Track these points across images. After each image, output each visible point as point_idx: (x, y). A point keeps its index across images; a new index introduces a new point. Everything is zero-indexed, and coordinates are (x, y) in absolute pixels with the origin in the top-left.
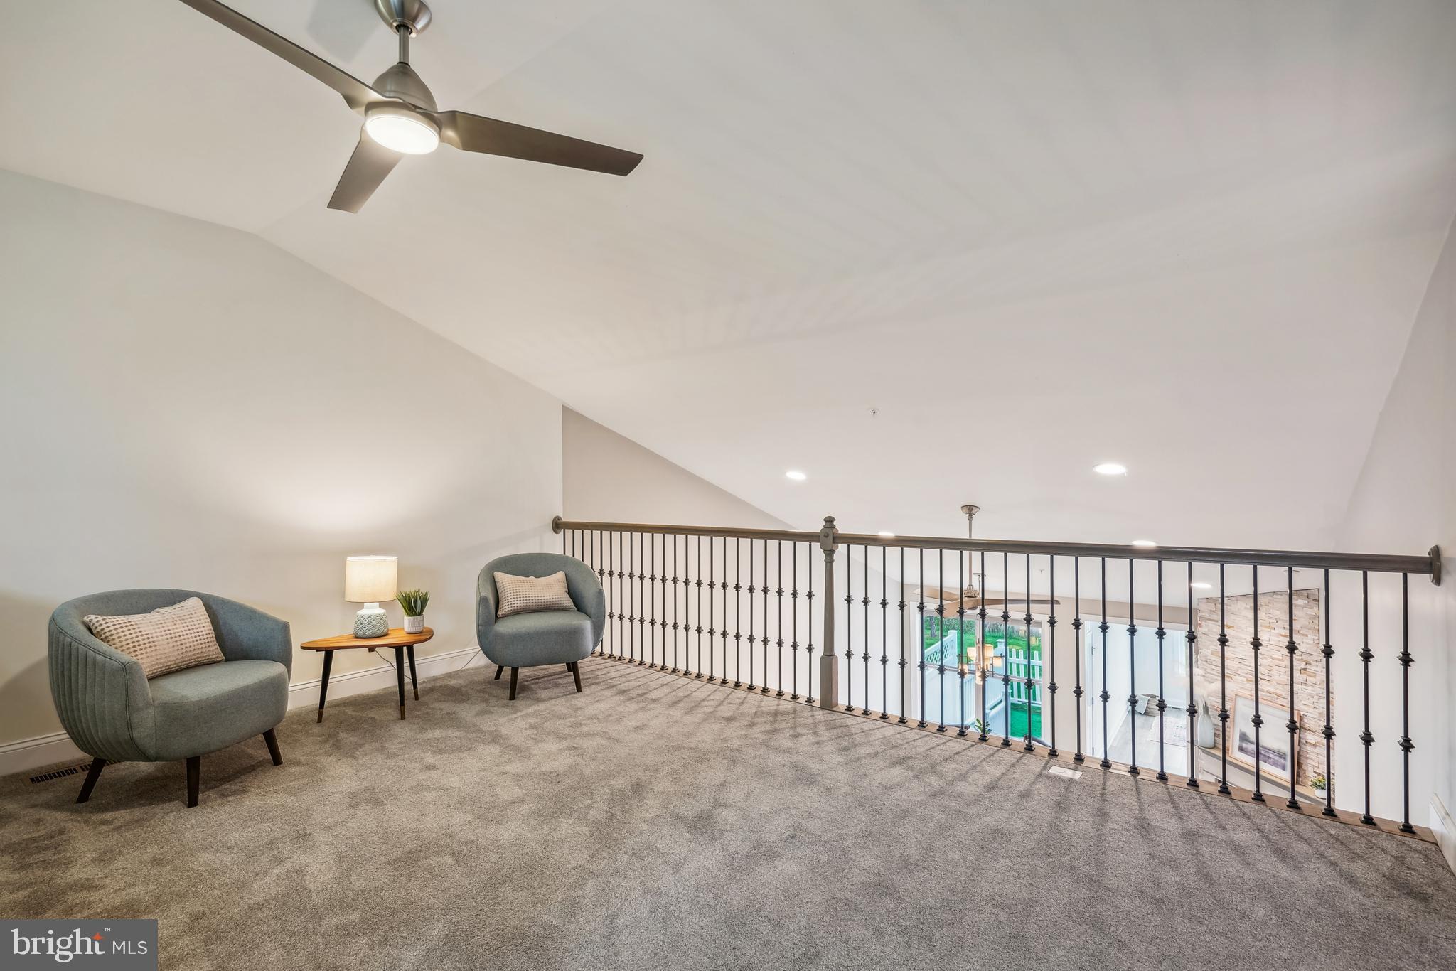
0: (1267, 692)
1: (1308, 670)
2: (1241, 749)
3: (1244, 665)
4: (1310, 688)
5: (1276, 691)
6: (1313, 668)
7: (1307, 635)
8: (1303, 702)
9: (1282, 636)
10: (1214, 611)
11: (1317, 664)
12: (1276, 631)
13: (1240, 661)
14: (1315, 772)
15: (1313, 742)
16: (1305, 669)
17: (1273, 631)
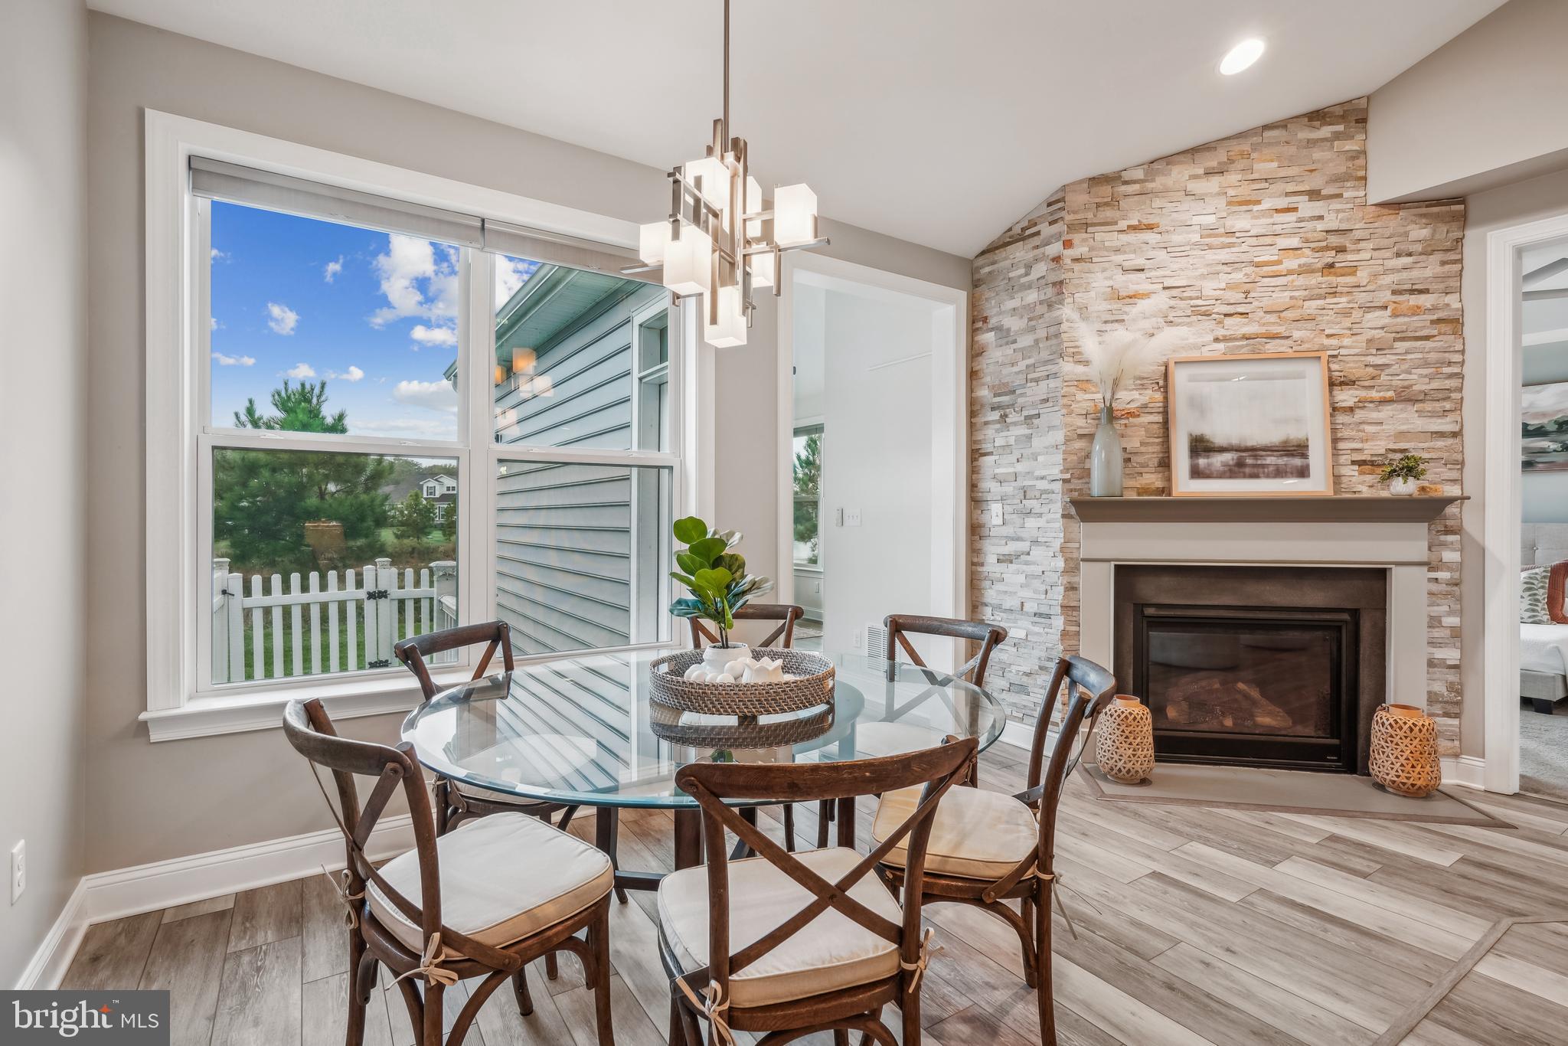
0: (1245, 337)
1: (1337, 265)
2: (1196, 473)
3: (1181, 299)
4: (1344, 299)
5: (1263, 330)
6: (1350, 257)
7: (1340, 196)
8: (1328, 332)
9: (1277, 211)
10: (1106, 204)
11: (1362, 245)
12: (1267, 204)
13: (1174, 292)
14: (1353, 463)
15: (1350, 404)
16: (1331, 266)
17: (1256, 208)
